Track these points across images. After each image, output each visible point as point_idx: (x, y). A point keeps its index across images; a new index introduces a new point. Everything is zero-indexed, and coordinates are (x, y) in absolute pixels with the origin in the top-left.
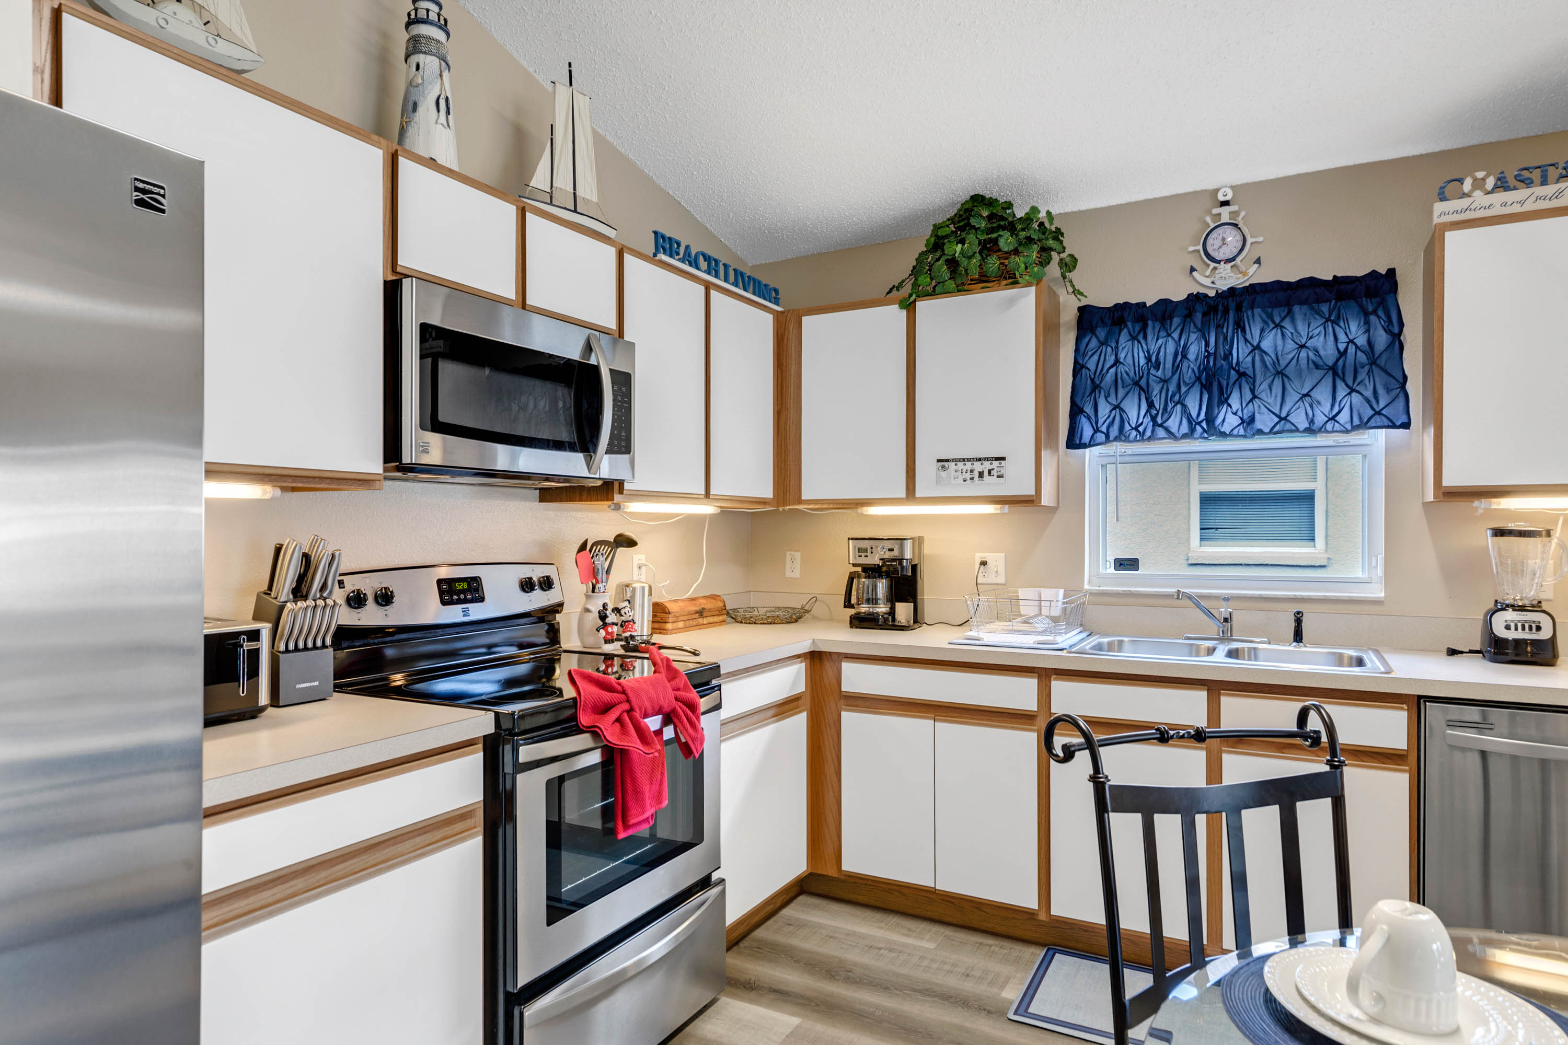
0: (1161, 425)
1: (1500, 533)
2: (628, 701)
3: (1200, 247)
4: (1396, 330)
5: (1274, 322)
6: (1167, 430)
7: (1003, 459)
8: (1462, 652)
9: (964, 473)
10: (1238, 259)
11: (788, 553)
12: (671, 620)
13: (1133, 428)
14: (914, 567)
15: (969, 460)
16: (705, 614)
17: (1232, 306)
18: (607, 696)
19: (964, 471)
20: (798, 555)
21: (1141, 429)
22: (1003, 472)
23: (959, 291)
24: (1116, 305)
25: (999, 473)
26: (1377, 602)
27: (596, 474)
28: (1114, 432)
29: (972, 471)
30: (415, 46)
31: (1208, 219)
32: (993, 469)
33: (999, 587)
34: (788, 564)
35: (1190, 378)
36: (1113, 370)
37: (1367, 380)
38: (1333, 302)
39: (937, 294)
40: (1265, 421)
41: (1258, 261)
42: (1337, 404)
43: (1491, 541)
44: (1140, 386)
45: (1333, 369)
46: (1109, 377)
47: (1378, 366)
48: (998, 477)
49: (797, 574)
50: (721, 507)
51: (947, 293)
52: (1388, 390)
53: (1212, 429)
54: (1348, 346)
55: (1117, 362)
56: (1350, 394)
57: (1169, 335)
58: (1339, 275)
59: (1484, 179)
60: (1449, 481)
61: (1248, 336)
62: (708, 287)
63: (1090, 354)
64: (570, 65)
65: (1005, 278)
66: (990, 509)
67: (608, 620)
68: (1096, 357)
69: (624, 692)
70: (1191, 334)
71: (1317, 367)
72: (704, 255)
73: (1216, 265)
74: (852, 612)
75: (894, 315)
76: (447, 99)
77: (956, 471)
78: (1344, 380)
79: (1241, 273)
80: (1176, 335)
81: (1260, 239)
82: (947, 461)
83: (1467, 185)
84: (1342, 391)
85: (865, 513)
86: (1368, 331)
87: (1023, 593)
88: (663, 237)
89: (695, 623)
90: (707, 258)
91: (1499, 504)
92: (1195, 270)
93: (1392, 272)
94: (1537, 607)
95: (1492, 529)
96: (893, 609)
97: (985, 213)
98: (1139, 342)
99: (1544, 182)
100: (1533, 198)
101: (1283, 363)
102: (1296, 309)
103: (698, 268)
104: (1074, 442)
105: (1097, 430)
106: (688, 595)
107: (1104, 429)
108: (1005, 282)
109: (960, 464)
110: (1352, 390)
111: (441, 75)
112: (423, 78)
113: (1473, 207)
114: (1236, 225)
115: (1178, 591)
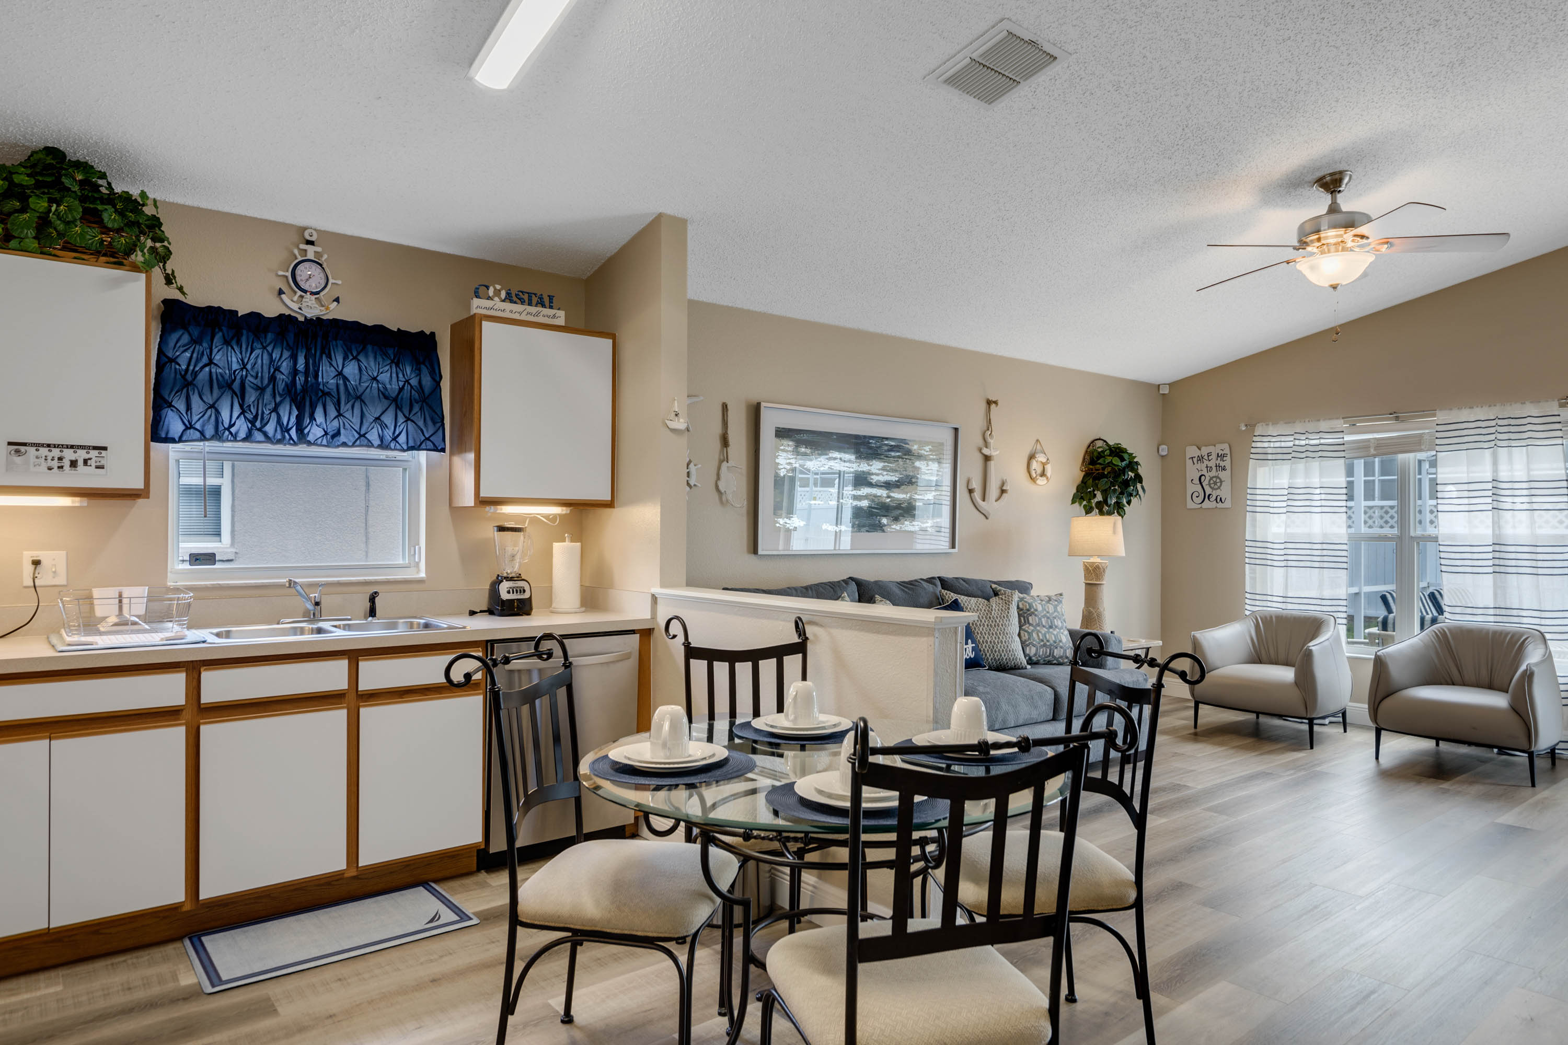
0: (260, 430)
1: (501, 529)
3: (289, 274)
4: (438, 380)
5: (352, 355)
6: (265, 434)
7: (105, 449)
8: (477, 613)
9: (49, 460)
10: (322, 294)
13: (226, 428)
15: (56, 446)
17: (319, 333)
19: (49, 458)
21: (233, 430)
22: (103, 462)
23: (42, 253)
24: (209, 307)
25: (98, 464)
26: (421, 581)
28: (209, 431)
29: (60, 459)
31: (296, 252)
32: (90, 459)
33: (61, 588)
35: (284, 390)
36: (207, 369)
37: (419, 413)
38: (396, 349)
39: (9, 249)
40: (347, 436)
41: (337, 300)
42: (398, 427)
43: (497, 535)
44: (232, 387)
45: (395, 400)
46: (203, 375)
47: (427, 404)
48: (97, 467)
51: (24, 250)
52: (434, 423)
53: (302, 436)
54: (404, 385)
55: (211, 362)
56: (406, 421)
57: (264, 348)
58: (402, 329)
59: (500, 291)
60: (484, 494)
61: (334, 363)
63: (182, 349)
65: (105, 255)
66: (67, 501)
68: (188, 354)
70: (284, 350)
71: (386, 397)
73: (303, 294)
77: (37, 457)
78: (402, 410)
79: (322, 306)
80: (269, 349)
81: (340, 282)
82: (24, 444)
83: (491, 292)
84: (401, 419)
86: (419, 375)
87: (96, 593)
91: (501, 509)
92: (284, 293)
93: (433, 334)
94: (519, 578)
95: (497, 526)
97: (79, 177)
98: (232, 348)
99: (530, 304)
100: (525, 313)
101: (361, 390)
102: (369, 347)
104: (156, 436)
105: (188, 427)
107: (197, 426)
108: (103, 259)
109: (44, 451)
110: (409, 419)
114: (321, 265)
115: (290, 580)
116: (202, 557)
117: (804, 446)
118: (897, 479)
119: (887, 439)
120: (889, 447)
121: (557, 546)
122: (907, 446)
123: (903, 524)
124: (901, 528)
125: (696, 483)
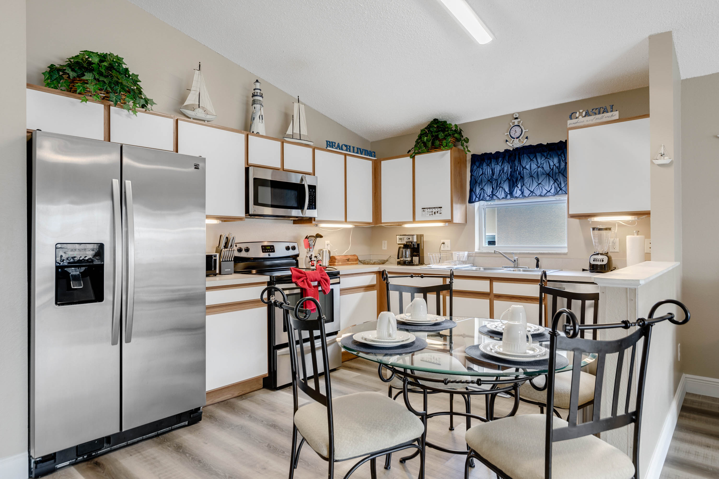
0: (495, 195)
1: (595, 229)
2: (306, 276)
3: (509, 133)
5: (530, 159)
6: (497, 196)
7: (441, 207)
8: (585, 270)
10: (520, 138)
11: (383, 241)
12: (336, 261)
13: (488, 196)
14: (418, 245)
15: (431, 208)
16: (350, 260)
17: (517, 153)
18: (300, 275)
19: (430, 212)
20: (386, 242)
23: (428, 152)
24: (482, 154)
26: (566, 254)
27: (304, 215)
28: (481, 197)
29: (432, 212)
30: (254, 102)
31: (511, 124)
32: (438, 211)
33: (448, 251)
34: (383, 245)
35: (505, 178)
36: (481, 176)
37: (559, 178)
38: (548, 152)
39: (421, 153)
40: (527, 192)
41: (527, 138)
42: (550, 187)
43: (592, 232)
44: (490, 181)
45: (549, 174)
46: (480, 179)
47: (562, 173)
48: (440, 213)
49: (386, 248)
50: (355, 225)
51: (425, 153)
52: (564, 181)
53: (513, 196)
54: (553, 167)
55: (482, 173)
57: (498, 164)
58: (549, 143)
59: (582, 112)
61: (522, 164)
62: (345, 155)
63: (475, 171)
64: (298, 97)
66: (441, 224)
67: (312, 259)
69: (305, 274)
70: (505, 163)
71: (544, 174)
72: (345, 145)
73: (514, 139)
74: (399, 260)
75: (408, 160)
76: (262, 115)
77: (427, 212)
78: (553, 178)
79: (521, 142)
80: (500, 164)
81: (527, 130)
82: (425, 208)
83: (577, 115)
84: (552, 182)
85: (404, 227)
86: (559, 161)
87: (455, 253)
88: (329, 142)
89: (346, 263)
90: (346, 146)
91: (594, 219)
92: (507, 141)
93: (565, 141)
95: (592, 228)
96: (412, 259)
97: (436, 126)
98: (489, 166)
99: (599, 113)
100: (595, 119)
101: (533, 173)
102: (537, 154)
103: (342, 150)
104: (471, 201)
105: (476, 197)
106: (344, 253)
107: (478, 196)
108: (441, 149)
109: (429, 210)
110: (555, 182)
111: (260, 109)
112: (256, 111)
113: (578, 122)
114: (519, 126)
115: (495, 251)
116: (491, 242)
121: (628, 237)
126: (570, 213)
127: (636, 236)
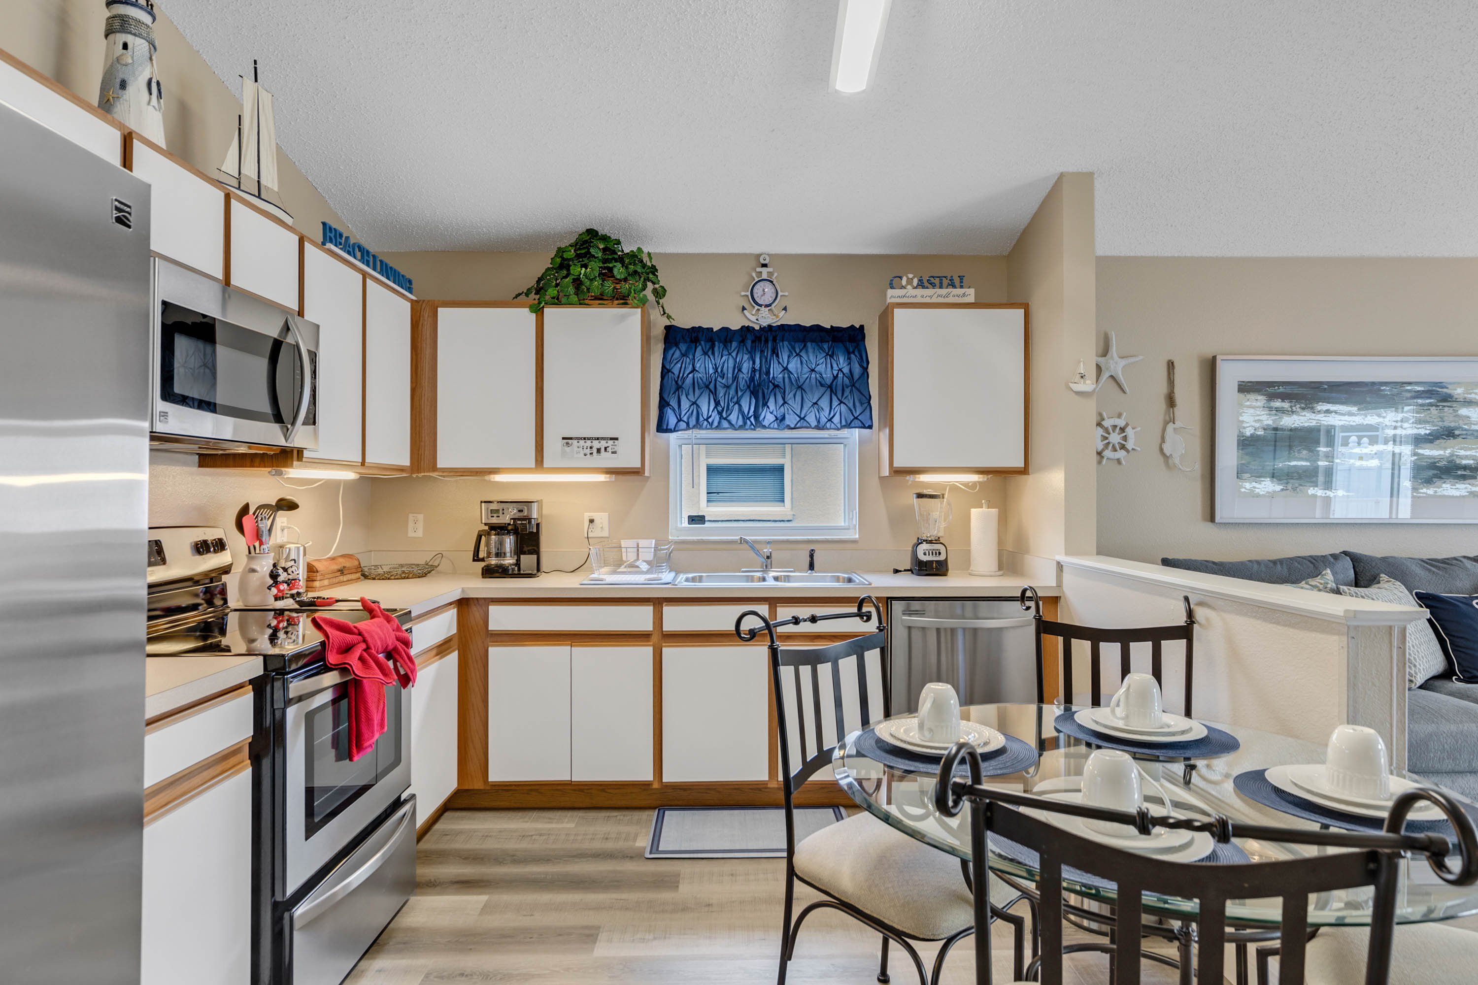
0: (725, 419)
1: (920, 496)
2: (365, 641)
3: (749, 293)
4: (865, 366)
5: (796, 353)
6: (729, 422)
7: (617, 439)
8: (901, 571)
9: (585, 449)
10: (773, 305)
11: (411, 516)
12: (318, 578)
13: (705, 420)
14: (538, 525)
15: (589, 439)
16: (345, 572)
17: (771, 338)
18: (349, 638)
19: (585, 447)
20: (420, 517)
21: (710, 420)
22: (616, 449)
23: (580, 304)
24: (693, 328)
25: (613, 450)
26: (854, 542)
27: (291, 443)
28: (693, 422)
29: (591, 448)
30: (123, 25)
31: (754, 275)
32: (608, 447)
33: (603, 539)
34: (411, 525)
35: (744, 386)
36: (691, 375)
37: (849, 397)
38: (830, 343)
39: (562, 304)
40: (791, 420)
41: (785, 309)
42: (832, 410)
43: (916, 501)
44: (709, 387)
45: (830, 387)
46: (689, 381)
47: (856, 388)
48: (613, 453)
49: (420, 534)
50: (360, 473)
51: (571, 304)
52: (862, 404)
53: (758, 423)
54: (838, 373)
55: (694, 370)
56: (839, 404)
57: (730, 354)
58: (834, 326)
59: (912, 279)
61: (781, 361)
62: (365, 275)
63: (675, 362)
64: (255, 62)
65: (617, 299)
66: (602, 478)
67: (280, 579)
68: (679, 365)
69: (360, 634)
70: (744, 355)
71: (822, 385)
72: (359, 247)
73: (759, 308)
74: (483, 564)
75: (524, 317)
76: (158, 83)
77: (578, 447)
78: (836, 395)
79: (775, 315)
80: (734, 354)
81: (786, 294)
82: (571, 439)
83: (904, 282)
84: (835, 402)
85: (492, 480)
86: (850, 364)
87: (624, 543)
88: (330, 228)
89: (337, 580)
90: (360, 248)
91: (919, 478)
92: (746, 309)
93: (862, 327)
94: (937, 541)
95: (917, 494)
96: (518, 560)
97: (602, 246)
98: (709, 357)
99: (941, 287)
100: (936, 295)
101: (802, 381)
102: (809, 344)
103: (355, 257)
104: (661, 427)
105: (680, 420)
106: (330, 554)
107: (685, 419)
108: (616, 302)
109: (582, 442)
110: (841, 402)
111: (151, 59)
112: (132, 58)
113: (907, 295)
114: (772, 282)
115: (741, 538)
116: (696, 519)
117: (1280, 400)
118: (1428, 432)
119: (1410, 383)
120: (1413, 394)
121: (974, 512)
122: (1445, 390)
123: (1439, 487)
124: (1436, 492)
125: (1134, 447)
126: (895, 465)
127: (984, 509)
